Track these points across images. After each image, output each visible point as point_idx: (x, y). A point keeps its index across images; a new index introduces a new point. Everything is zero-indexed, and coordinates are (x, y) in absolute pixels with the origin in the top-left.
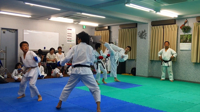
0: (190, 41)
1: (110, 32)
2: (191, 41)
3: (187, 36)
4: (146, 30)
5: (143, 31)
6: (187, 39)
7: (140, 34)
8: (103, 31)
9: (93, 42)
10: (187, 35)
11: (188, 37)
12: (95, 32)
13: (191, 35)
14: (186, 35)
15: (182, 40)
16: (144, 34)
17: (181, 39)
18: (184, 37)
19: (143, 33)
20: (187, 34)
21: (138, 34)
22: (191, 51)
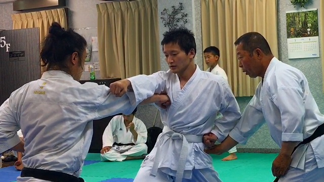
0: (315, 32)
1: (68, 14)
2: (318, 31)
3: (306, 18)
4: (184, 2)
5: (177, 6)
6: (305, 24)
7: (166, 17)
8: (43, 12)
9: (10, 53)
10: (306, 14)
11: (309, 19)
12: (17, 15)
13: (316, 13)
14: (303, 15)
15: (292, 29)
16: (179, 16)
17: (289, 26)
18: (297, 19)
19: (175, 12)
20: (305, 10)
21: (159, 16)
22: (320, 61)
